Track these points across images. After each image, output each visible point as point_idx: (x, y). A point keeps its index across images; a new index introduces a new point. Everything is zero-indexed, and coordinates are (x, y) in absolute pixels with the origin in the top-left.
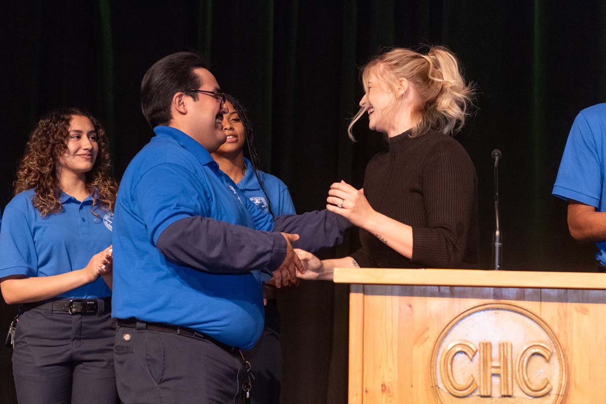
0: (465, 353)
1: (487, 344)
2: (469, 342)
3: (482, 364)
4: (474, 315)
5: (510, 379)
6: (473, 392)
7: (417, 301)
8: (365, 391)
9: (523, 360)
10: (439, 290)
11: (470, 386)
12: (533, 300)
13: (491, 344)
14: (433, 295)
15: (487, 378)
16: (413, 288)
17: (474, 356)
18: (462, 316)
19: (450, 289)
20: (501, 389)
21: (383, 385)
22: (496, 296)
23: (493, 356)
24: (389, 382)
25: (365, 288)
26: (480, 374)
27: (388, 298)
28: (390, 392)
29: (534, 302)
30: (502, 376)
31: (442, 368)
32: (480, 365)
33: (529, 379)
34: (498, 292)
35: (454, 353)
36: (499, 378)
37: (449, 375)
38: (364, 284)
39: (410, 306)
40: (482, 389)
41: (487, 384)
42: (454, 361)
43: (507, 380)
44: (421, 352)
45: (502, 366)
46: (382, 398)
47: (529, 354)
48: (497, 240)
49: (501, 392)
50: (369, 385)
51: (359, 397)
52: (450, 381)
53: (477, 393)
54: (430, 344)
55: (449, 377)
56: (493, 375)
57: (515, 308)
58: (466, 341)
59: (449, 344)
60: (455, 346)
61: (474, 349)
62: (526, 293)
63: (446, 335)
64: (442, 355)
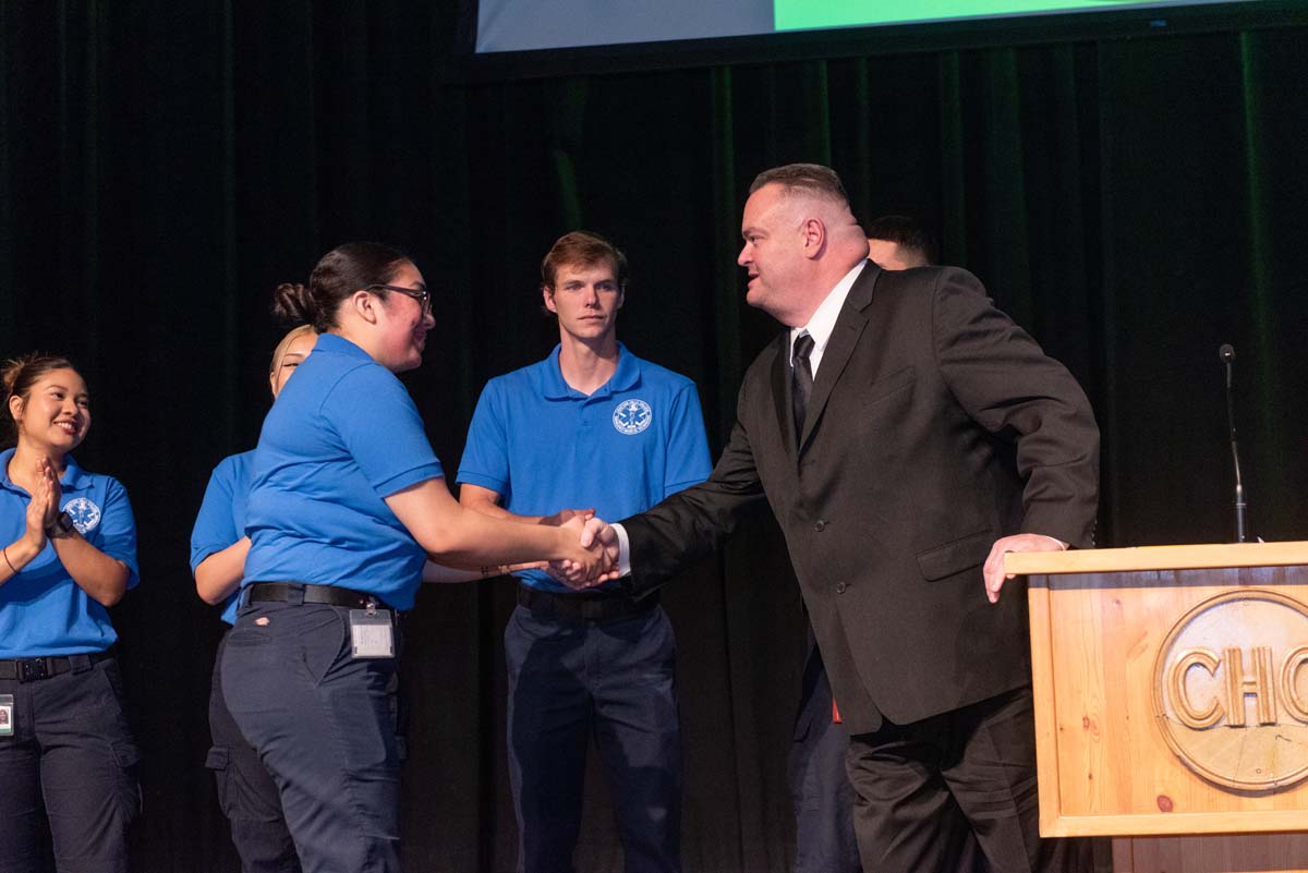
0: (1204, 666)
1: (1234, 650)
2: (1208, 650)
3: (1229, 680)
4: (1213, 610)
5: (1271, 698)
6: (1217, 722)
7: (1127, 594)
8: (1059, 729)
9: (1289, 672)
10: (1159, 576)
11: (1213, 713)
12: (1297, 584)
13: (1240, 650)
14: (1150, 584)
15: (1237, 700)
16: (1120, 576)
17: (1216, 669)
18: (1194, 612)
19: (1175, 575)
20: (1259, 714)
21: (1085, 719)
22: (1243, 581)
23: (1244, 666)
24: (1095, 714)
25: (1050, 580)
26: (1226, 694)
27: (1085, 592)
28: (1095, 728)
29: (1299, 586)
30: (1259, 694)
31: (1171, 690)
32: (1225, 682)
33: (1299, 699)
34: (1246, 575)
35: (1186, 667)
36: (1254, 699)
37: (1181, 700)
38: (1048, 575)
39: (1118, 602)
40: (1231, 716)
41: (1237, 709)
42: (1187, 678)
43: (1267, 701)
44: (1138, 669)
45: (1258, 680)
46: (1085, 739)
47: (1299, 661)
48: (1239, 498)
49: (1259, 719)
50: (1064, 719)
51: (1052, 737)
52: (1183, 706)
53: (1225, 722)
54: (1150, 656)
55: (1181, 702)
56: (1247, 694)
57: (1272, 597)
58: (1203, 648)
59: (1179, 653)
60: (1187, 656)
61: (1217, 660)
62: (1288, 573)
63: (1174, 641)
64: (1170, 669)
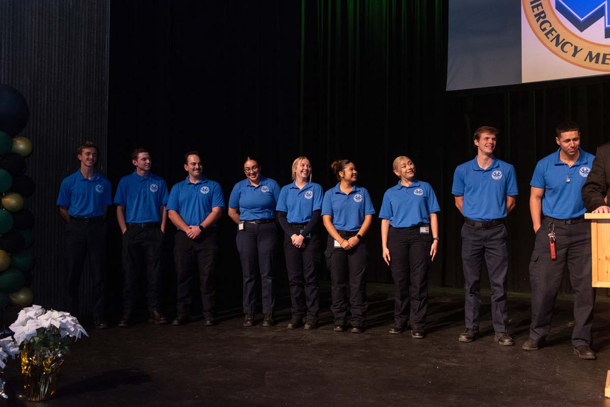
8: (598, 259)
21: (606, 257)
24: (609, 256)
25: (598, 221)
27: (607, 224)
28: (609, 260)
46: (606, 262)
50: (600, 257)
51: (596, 261)
